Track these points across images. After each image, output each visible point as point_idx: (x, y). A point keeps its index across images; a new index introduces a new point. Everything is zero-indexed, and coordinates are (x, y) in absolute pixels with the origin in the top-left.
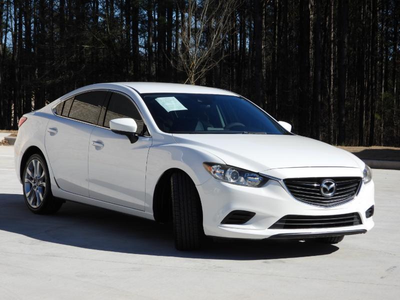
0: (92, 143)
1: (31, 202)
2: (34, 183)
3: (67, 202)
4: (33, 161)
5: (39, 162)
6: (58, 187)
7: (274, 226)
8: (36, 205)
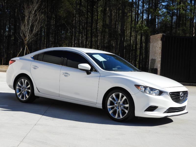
0: (63, 74)
1: (20, 98)
2: (22, 89)
3: (40, 98)
4: (23, 80)
5: (26, 81)
6: (38, 92)
7: (165, 112)
8: (23, 98)
